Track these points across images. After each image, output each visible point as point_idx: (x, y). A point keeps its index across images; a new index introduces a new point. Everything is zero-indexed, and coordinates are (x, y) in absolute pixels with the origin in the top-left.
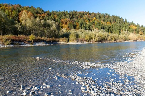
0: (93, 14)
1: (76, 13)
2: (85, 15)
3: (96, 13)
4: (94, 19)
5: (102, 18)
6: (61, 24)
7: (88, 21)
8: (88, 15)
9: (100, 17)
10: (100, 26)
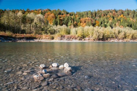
0: (121, 11)
1: (100, 11)
2: (110, 13)
3: (124, 10)
4: (121, 16)
5: (131, 15)
6: (79, 23)
7: (111, 19)
8: (113, 12)
9: (128, 14)
10: (126, 24)
